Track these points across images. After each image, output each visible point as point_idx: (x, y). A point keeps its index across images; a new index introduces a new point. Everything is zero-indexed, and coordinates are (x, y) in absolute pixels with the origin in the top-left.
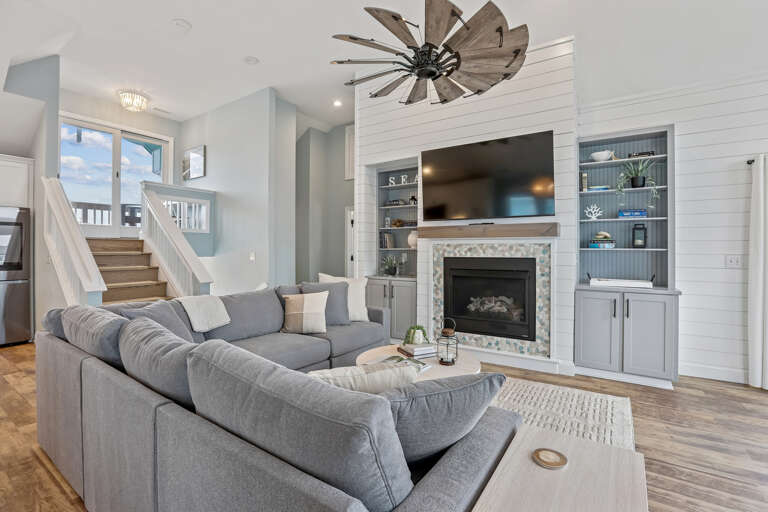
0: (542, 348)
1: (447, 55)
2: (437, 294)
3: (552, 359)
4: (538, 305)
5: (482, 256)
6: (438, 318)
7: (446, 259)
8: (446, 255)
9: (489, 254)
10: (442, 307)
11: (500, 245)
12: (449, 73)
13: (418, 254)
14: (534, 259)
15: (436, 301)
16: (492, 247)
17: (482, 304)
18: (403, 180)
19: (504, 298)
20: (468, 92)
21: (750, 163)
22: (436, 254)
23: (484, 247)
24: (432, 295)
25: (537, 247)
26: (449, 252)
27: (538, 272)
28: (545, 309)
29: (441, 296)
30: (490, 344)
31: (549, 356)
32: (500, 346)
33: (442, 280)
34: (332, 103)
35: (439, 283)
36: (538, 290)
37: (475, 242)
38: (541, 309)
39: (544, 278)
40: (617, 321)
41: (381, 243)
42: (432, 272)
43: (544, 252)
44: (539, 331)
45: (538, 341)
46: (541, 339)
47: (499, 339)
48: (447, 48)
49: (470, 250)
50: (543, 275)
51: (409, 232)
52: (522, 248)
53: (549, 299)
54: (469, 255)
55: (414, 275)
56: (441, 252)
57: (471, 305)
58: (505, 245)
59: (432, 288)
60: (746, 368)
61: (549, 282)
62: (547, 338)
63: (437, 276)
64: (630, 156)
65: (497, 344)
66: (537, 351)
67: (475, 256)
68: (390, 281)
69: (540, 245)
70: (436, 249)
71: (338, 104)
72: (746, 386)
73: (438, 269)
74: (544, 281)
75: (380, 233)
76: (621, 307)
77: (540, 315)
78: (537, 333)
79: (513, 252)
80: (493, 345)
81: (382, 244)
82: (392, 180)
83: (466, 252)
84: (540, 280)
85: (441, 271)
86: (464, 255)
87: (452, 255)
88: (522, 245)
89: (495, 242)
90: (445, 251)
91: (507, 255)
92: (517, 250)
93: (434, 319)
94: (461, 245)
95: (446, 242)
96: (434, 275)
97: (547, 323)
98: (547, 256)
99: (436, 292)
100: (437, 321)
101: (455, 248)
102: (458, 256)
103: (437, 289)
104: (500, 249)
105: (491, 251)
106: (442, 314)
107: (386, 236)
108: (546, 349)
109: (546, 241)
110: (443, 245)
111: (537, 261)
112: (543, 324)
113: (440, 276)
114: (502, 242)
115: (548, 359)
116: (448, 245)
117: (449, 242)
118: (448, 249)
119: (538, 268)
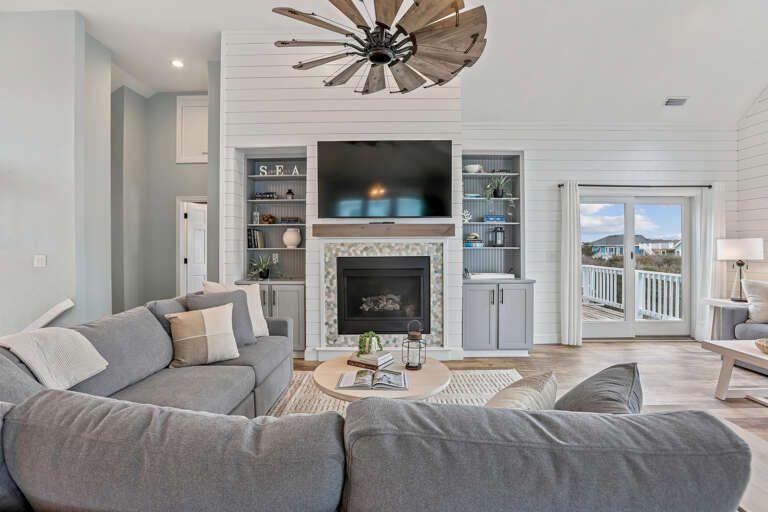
0: (436, 339)
1: (401, 38)
2: (329, 297)
3: (445, 348)
4: (432, 299)
5: (379, 255)
6: (331, 322)
7: (339, 259)
8: (340, 255)
9: (386, 253)
10: (336, 310)
11: (397, 244)
12: (406, 58)
13: (307, 254)
14: (429, 258)
15: (328, 304)
16: (389, 246)
17: (376, 303)
18: (278, 171)
19: (392, 296)
20: (429, 82)
21: (560, 186)
22: (329, 254)
23: (381, 246)
24: (324, 298)
25: (431, 246)
26: (343, 252)
27: (432, 270)
28: (439, 303)
29: (334, 298)
30: (387, 342)
31: (442, 346)
32: (397, 343)
33: (335, 281)
34: (171, 63)
35: (332, 284)
36: (432, 286)
37: (370, 241)
38: (435, 303)
39: (437, 275)
40: (494, 307)
41: (249, 241)
42: (323, 273)
43: (437, 251)
44: (434, 324)
45: (433, 333)
46: (435, 330)
47: (396, 336)
48: (400, 29)
49: (366, 249)
50: (436, 272)
51: (285, 229)
52: (418, 247)
53: (442, 294)
54: (365, 255)
55: (303, 278)
56: (334, 252)
57: (364, 306)
58: (402, 244)
59: (324, 290)
60: (559, 332)
61: (442, 278)
62: (440, 330)
63: (330, 277)
64: (494, 171)
65: (395, 341)
66: (432, 343)
67: (371, 255)
68: (270, 286)
69: (433, 244)
70: (328, 248)
71: (178, 64)
72: (560, 345)
73: (330, 270)
74: (437, 278)
75: (249, 230)
76: (497, 296)
77: (435, 309)
78: (432, 326)
79: (409, 251)
80: (391, 342)
81: (251, 243)
82: (263, 170)
83: (362, 252)
84: (434, 276)
85: (334, 271)
86: (359, 254)
87: (346, 255)
88: (417, 244)
89: (392, 241)
90: (338, 250)
91: (404, 254)
92: (413, 249)
93: (327, 324)
94: (355, 244)
95: (339, 241)
96: (326, 277)
97: (440, 316)
98: (439, 254)
99: (328, 295)
100: (330, 326)
101: (350, 247)
102: (353, 255)
103: (330, 292)
104: (397, 248)
105: (388, 250)
106: (336, 317)
107: (257, 233)
108: (439, 339)
109: (439, 240)
110: (336, 245)
111: (432, 259)
112: (437, 317)
113: (333, 277)
114: (398, 241)
115: (441, 349)
116: (342, 245)
117: (342, 241)
118: (342, 249)
119: (432, 265)
